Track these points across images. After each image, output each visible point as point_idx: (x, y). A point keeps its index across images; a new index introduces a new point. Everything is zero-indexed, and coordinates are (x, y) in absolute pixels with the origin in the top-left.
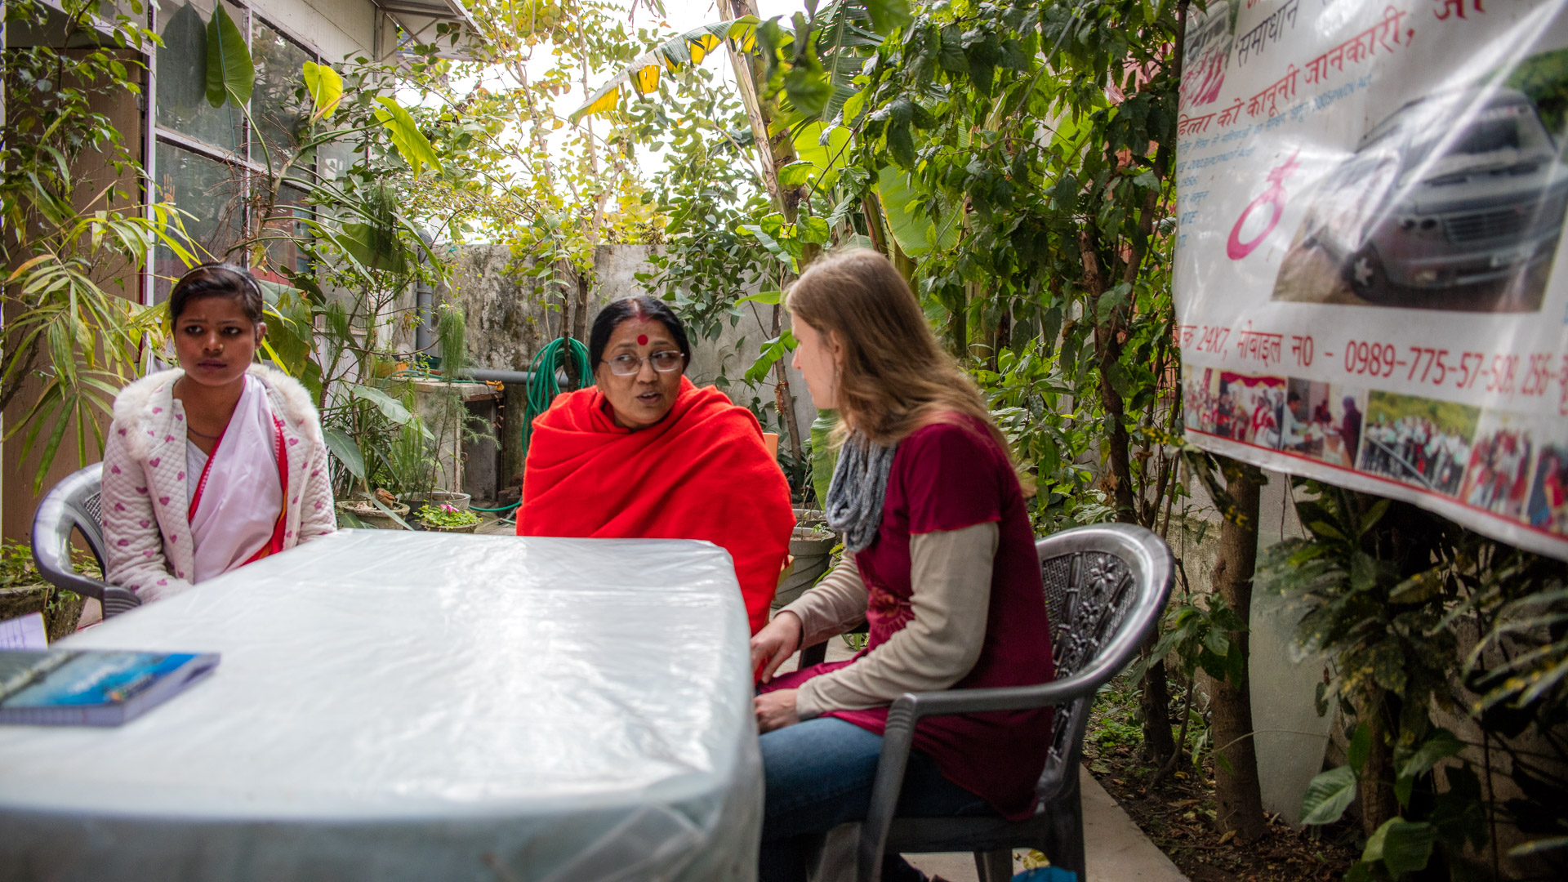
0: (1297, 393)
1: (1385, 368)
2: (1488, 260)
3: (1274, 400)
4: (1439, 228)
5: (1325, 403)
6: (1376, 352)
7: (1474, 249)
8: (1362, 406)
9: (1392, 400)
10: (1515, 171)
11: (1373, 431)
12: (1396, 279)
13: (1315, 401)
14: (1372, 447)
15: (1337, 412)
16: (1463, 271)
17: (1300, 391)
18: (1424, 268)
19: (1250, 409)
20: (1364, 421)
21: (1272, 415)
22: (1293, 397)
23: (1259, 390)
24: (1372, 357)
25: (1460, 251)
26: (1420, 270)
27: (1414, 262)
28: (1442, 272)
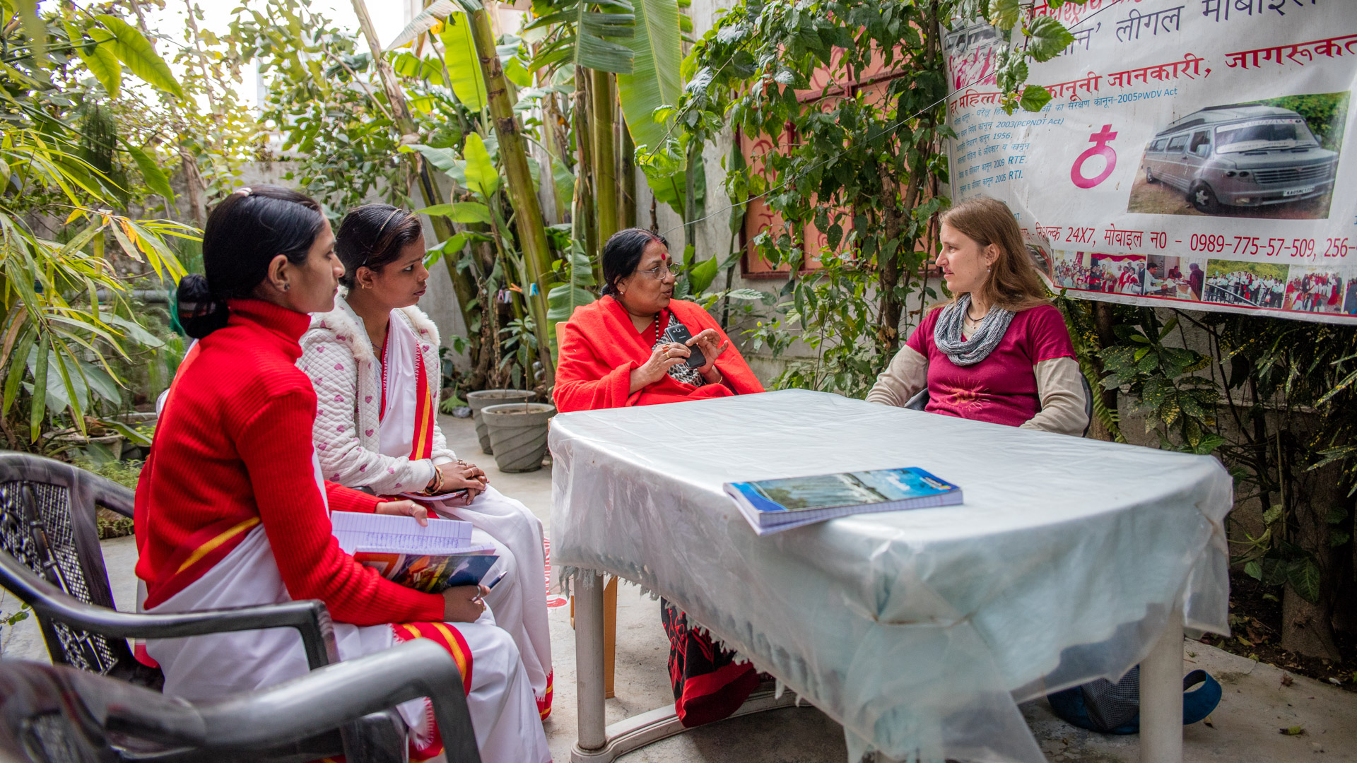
0: (1154, 264)
1: (1219, 248)
2: (1282, 193)
3: (1137, 268)
4: (1251, 176)
5: (1177, 267)
6: (1212, 239)
7: (1273, 188)
8: (1203, 267)
9: (1224, 264)
10: (1294, 150)
11: (1211, 281)
12: (1223, 202)
13: (1168, 267)
14: (1212, 289)
15: (1186, 272)
16: (1264, 199)
17: (1157, 262)
18: (1242, 196)
19: (1118, 274)
20: (1205, 276)
21: (1136, 276)
22: (1151, 265)
23: (1124, 263)
24: (1210, 242)
25: (1264, 188)
26: (1239, 197)
27: (1234, 193)
28: (1253, 199)
